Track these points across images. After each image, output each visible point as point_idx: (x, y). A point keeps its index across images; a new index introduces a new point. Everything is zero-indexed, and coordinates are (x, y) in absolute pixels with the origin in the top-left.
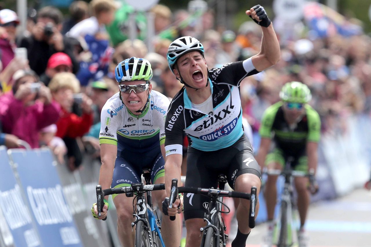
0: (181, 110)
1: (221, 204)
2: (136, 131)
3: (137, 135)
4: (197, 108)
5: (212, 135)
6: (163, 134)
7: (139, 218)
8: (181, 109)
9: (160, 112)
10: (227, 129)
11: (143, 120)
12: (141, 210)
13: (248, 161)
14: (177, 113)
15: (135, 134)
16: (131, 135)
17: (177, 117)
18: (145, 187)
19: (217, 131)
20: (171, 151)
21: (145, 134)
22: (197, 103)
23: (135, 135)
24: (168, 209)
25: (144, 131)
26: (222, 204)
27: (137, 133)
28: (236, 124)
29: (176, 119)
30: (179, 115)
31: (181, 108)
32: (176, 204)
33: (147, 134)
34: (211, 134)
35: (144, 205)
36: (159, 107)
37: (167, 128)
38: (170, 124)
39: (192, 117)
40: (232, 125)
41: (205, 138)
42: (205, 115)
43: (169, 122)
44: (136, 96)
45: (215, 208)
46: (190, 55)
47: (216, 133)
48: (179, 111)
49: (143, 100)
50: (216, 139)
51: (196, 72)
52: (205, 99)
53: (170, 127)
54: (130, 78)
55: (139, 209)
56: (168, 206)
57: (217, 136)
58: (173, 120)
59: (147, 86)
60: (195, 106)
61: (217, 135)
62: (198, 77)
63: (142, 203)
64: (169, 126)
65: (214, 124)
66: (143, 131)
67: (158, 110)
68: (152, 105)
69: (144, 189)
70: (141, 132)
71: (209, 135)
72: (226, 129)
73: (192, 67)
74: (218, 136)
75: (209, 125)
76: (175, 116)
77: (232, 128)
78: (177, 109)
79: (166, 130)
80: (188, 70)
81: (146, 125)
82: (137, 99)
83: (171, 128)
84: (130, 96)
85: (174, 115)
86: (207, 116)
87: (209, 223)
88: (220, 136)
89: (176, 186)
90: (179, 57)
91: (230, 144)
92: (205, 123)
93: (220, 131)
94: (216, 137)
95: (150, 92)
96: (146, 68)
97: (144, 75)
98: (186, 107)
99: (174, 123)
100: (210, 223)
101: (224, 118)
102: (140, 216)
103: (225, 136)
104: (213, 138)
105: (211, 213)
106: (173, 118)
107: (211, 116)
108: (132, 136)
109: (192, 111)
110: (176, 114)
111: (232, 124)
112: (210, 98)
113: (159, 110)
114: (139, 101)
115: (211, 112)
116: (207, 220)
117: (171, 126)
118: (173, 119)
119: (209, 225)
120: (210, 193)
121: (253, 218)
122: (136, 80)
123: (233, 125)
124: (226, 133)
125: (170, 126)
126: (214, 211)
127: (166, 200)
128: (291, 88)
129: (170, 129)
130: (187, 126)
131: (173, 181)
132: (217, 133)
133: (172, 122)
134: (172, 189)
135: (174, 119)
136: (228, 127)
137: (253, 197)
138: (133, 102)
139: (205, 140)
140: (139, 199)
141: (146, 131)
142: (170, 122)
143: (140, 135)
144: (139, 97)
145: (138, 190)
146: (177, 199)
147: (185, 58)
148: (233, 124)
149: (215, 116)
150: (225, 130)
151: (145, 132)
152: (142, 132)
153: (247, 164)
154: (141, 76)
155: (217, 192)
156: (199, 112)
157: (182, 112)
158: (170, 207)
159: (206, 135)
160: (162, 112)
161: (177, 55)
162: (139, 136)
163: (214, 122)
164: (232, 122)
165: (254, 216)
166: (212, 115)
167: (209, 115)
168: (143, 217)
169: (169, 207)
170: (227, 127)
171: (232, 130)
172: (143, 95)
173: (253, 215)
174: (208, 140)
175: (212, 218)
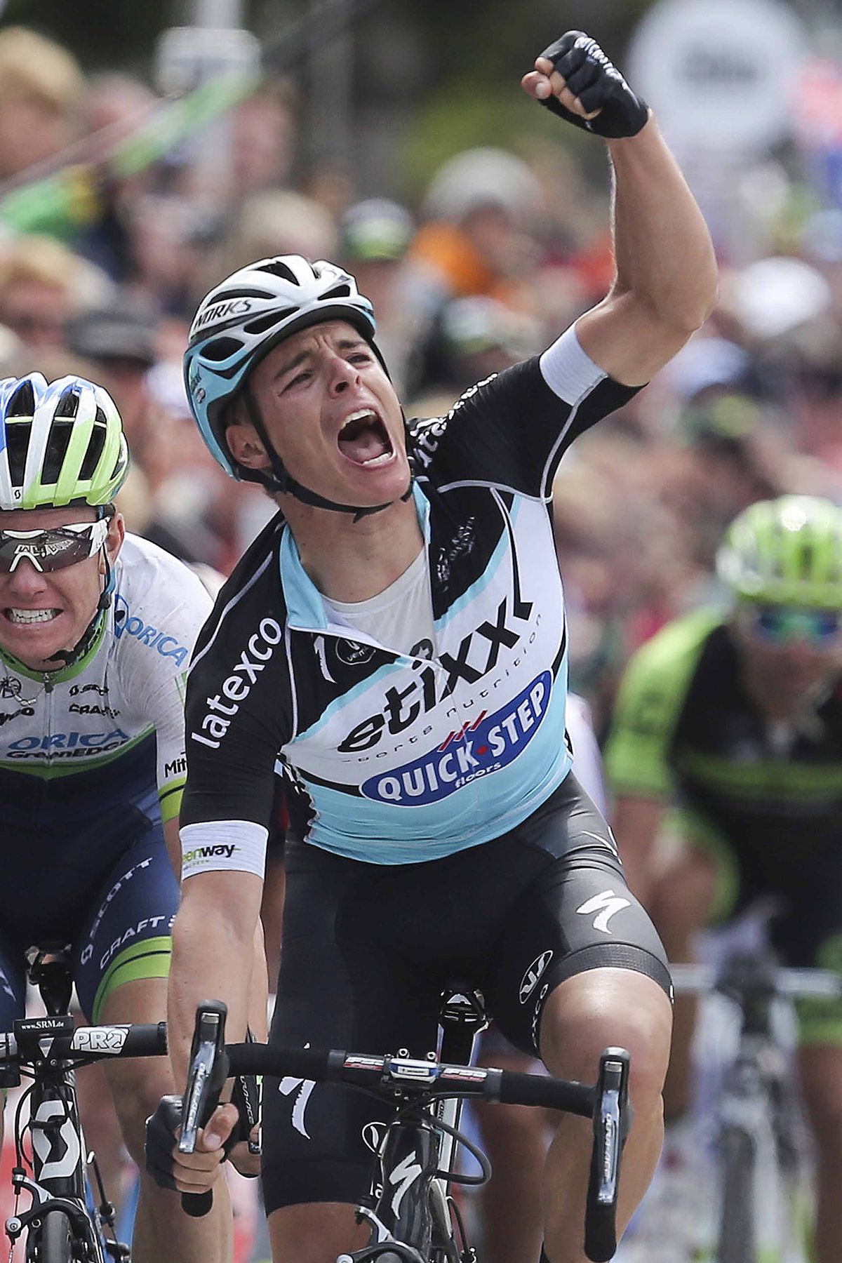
0: (275, 641)
1: (452, 1137)
2: (35, 742)
3: (37, 755)
4: (355, 625)
5: (430, 767)
6: (175, 766)
7: (45, 1196)
8: (273, 634)
9: (161, 652)
10: (504, 733)
11: (75, 691)
12: (56, 1155)
13: (603, 909)
14: (253, 660)
15: (28, 751)
16: (10, 755)
17: (254, 680)
18: (81, 1038)
19: (452, 744)
20: (206, 852)
21: (77, 753)
22: (353, 596)
23: (27, 756)
24: (175, 1155)
25: (74, 736)
26: (456, 1137)
27: (37, 750)
28: (544, 704)
29: (247, 689)
30: (261, 667)
31: (269, 629)
32: (214, 1130)
33: (89, 752)
34: (421, 763)
35: (67, 1131)
36: (155, 628)
37: (195, 736)
38: (217, 712)
39: (328, 677)
40: (529, 712)
41: (389, 788)
42: (391, 658)
43: (209, 701)
44: (43, 586)
45: (412, 1157)
46: (321, 339)
47: (449, 757)
48: (261, 646)
49: (78, 605)
50: (446, 789)
51: (356, 417)
52: (394, 575)
53: (213, 731)
54: (13, 499)
55: (45, 1147)
56: (175, 1142)
57: (454, 775)
58: (230, 694)
59: (99, 531)
60: (342, 616)
61: (453, 766)
62: (366, 445)
63: (57, 1122)
64: (210, 722)
65: (441, 706)
66: (68, 737)
67: (146, 642)
68: (119, 615)
69: (77, 1048)
70: (58, 744)
71: (410, 767)
72: (497, 734)
73: (334, 393)
74: (460, 775)
75: (415, 710)
76: (243, 674)
77: (526, 725)
78: (255, 637)
79: (191, 746)
80: (316, 410)
81: (85, 709)
82: (53, 602)
83: (221, 734)
84: (12, 588)
85: (238, 668)
86: (406, 661)
87: (384, 1234)
88: (466, 775)
89: (219, 1039)
90: (263, 351)
91: (510, 820)
92: (394, 699)
93: (469, 744)
94: (447, 778)
95: (114, 558)
96: (98, 437)
97: (88, 482)
98: (294, 623)
99: (235, 708)
100: (388, 1232)
101: (486, 672)
102: (49, 1184)
103: (492, 770)
104: (434, 786)
105: (394, 1179)
106: (233, 683)
107: (426, 663)
108: (10, 759)
109: (330, 640)
110: (246, 665)
111: (526, 703)
112: (421, 566)
113: (152, 639)
114: (57, 612)
115: (426, 644)
116: (372, 1215)
117: (217, 725)
118: (230, 688)
119: (381, 1240)
120: (391, 1077)
121: (609, 1209)
122: (47, 507)
123: (533, 714)
124: (496, 753)
125: (213, 726)
126: (407, 1172)
127: (166, 1107)
128: (778, 531)
129: (215, 739)
130: (302, 728)
131: (201, 1010)
132: (455, 756)
133: (227, 702)
134: (195, 1051)
135: (239, 692)
136: (509, 722)
137: (611, 1099)
138: (27, 614)
139: (393, 801)
140: (47, 1096)
141: (85, 740)
142: (213, 703)
143: (51, 757)
144: (59, 591)
145: (46, 1050)
146: (222, 1104)
147: (293, 356)
148: (531, 706)
149: (446, 660)
150: (493, 738)
151: (79, 745)
152: (65, 742)
153: (600, 923)
154: (70, 484)
155: (427, 1072)
156: (362, 646)
157: (279, 649)
158: (186, 1145)
159: (397, 773)
160: (165, 654)
161: (252, 341)
162: (46, 761)
163: (439, 695)
164: (525, 694)
165: (615, 1196)
166: (429, 658)
167: (414, 659)
168: (64, 1190)
169: (182, 1146)
170: (504, 724)
171: (525, 737)
172: (82, 579)
173: (606, 1196)
174: (406, 800)
175: (395, 1206)
